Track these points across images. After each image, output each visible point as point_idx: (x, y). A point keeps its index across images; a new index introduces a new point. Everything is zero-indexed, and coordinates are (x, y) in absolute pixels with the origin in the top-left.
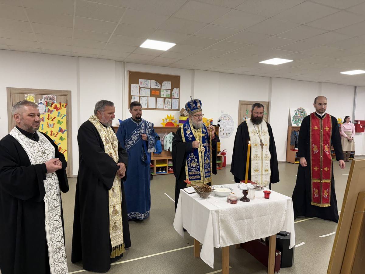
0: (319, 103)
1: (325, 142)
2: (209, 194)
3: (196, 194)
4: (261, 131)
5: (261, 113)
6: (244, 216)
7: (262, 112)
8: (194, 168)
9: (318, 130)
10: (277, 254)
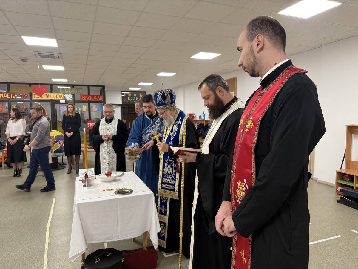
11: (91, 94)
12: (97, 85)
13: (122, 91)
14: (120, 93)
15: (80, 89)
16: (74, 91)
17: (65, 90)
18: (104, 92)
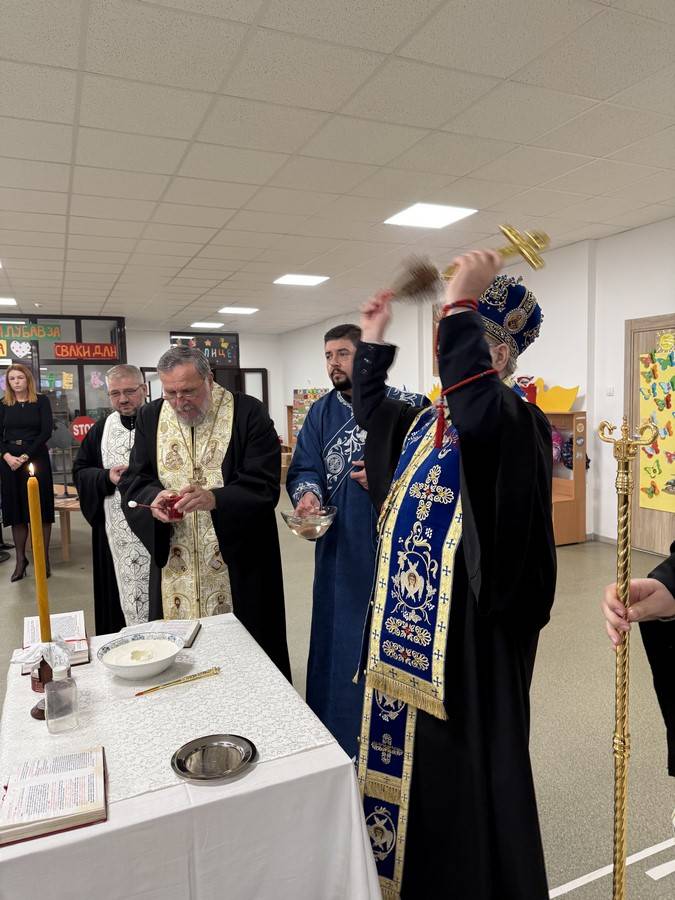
11: (84, 341)
12: (102, 315)
13: (172, 333)
14: (167, 339)
15: (53, 327)
16: (35, 332)
17: (10, 330)
18: (122, 336)
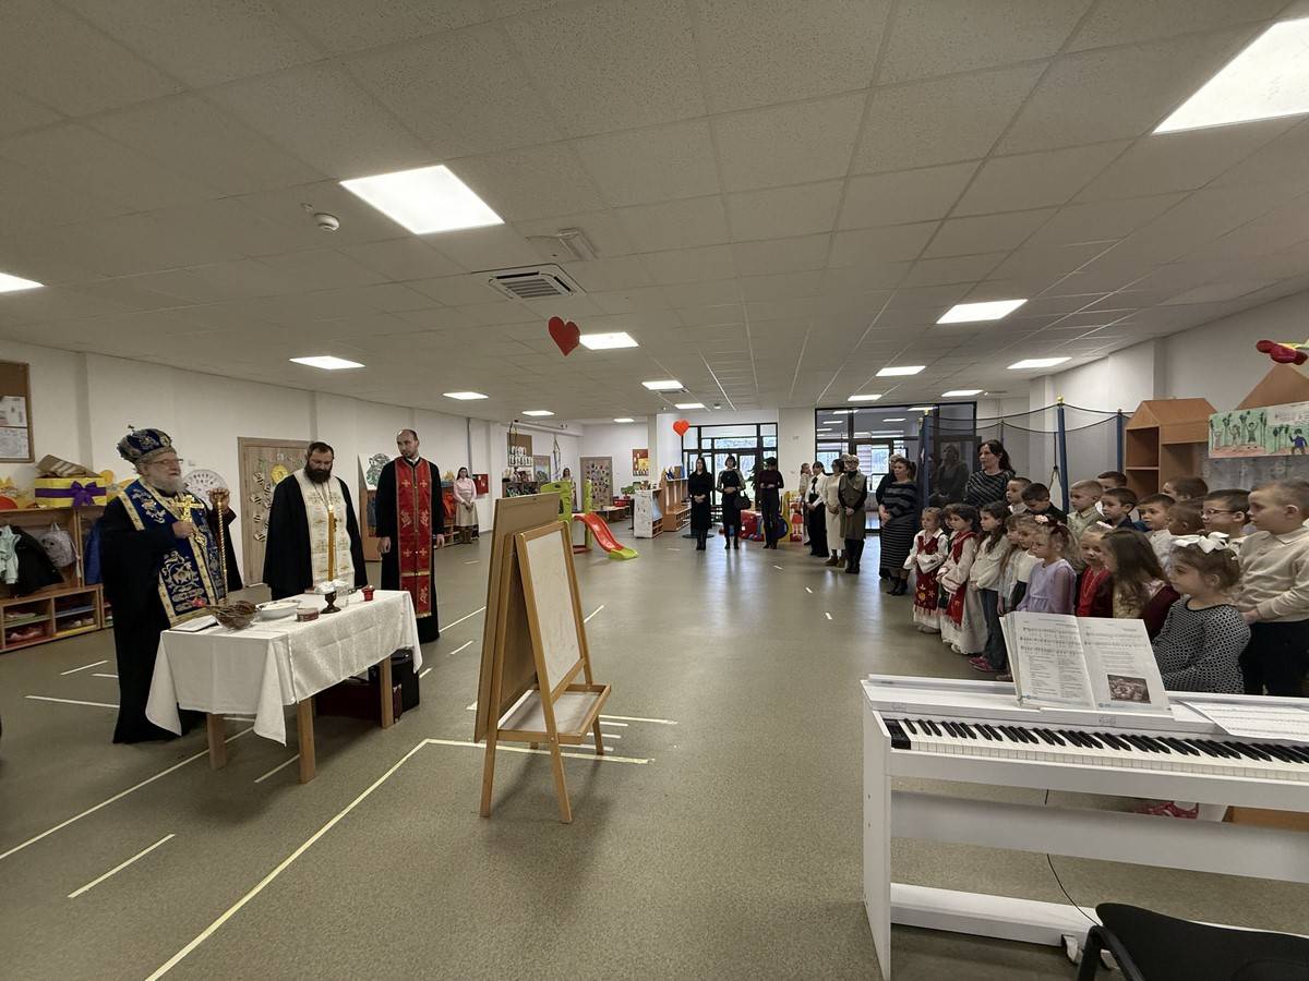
0: (407, 440)
1: (423, 507)
2: (252, 618)
3: (221, 626)
4: (328, 494)
5: (327, 463)
6: (335, 636)
7: (328, 459)
8: (185, 583)
9: (410, 486)
10: (395, 689)
